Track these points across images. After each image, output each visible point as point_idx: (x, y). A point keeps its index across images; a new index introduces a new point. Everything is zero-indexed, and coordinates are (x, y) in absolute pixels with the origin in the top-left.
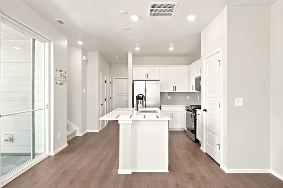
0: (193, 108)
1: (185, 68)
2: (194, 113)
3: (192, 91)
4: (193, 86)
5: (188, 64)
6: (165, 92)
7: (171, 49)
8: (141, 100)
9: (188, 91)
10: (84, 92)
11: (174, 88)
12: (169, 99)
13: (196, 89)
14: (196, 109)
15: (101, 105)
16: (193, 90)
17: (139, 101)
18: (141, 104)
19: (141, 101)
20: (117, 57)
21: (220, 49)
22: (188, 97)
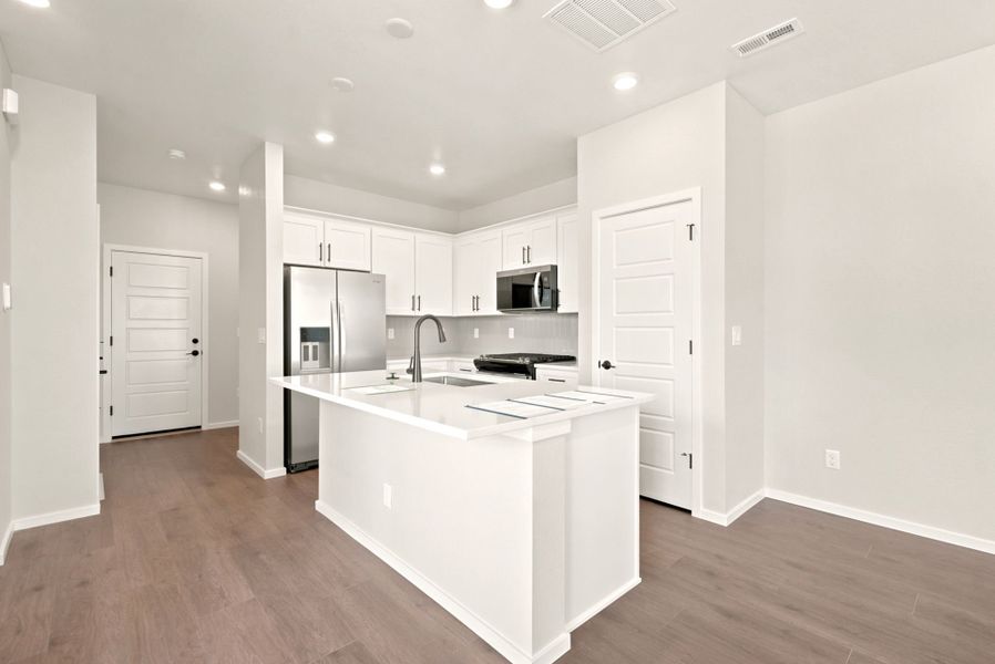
1: (444, 241)
4: (476, 298)
5: (454, 230)
7: (437, 170)
8: (317, 344)
9: (450, 315)
10: (7, 304)
11: (416, 301)
14: (535, 365)
17: (306, 347)
18: (315, 358)
19: (315, 347)
20: (178, 153)
21: (694, 192)
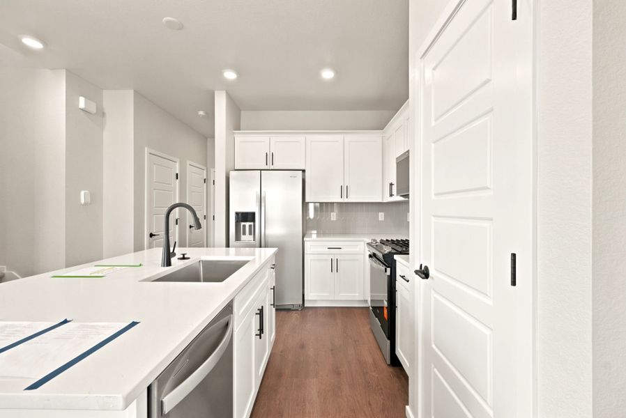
0: (387, 249)
1: (373, 137)
2: (389, 270)
3: (388, 199)
4: (391, 185)
6: (333, 203)
8: (252, 223)
11: (344, 190)
12: (332, 219)
13: (398, 194)
14: (396, 257)
15: (151, 235)
16: (391, 195)
17: (244, 226)
18: (250, 234)
19: (250, 226)
22: (381, 216)
